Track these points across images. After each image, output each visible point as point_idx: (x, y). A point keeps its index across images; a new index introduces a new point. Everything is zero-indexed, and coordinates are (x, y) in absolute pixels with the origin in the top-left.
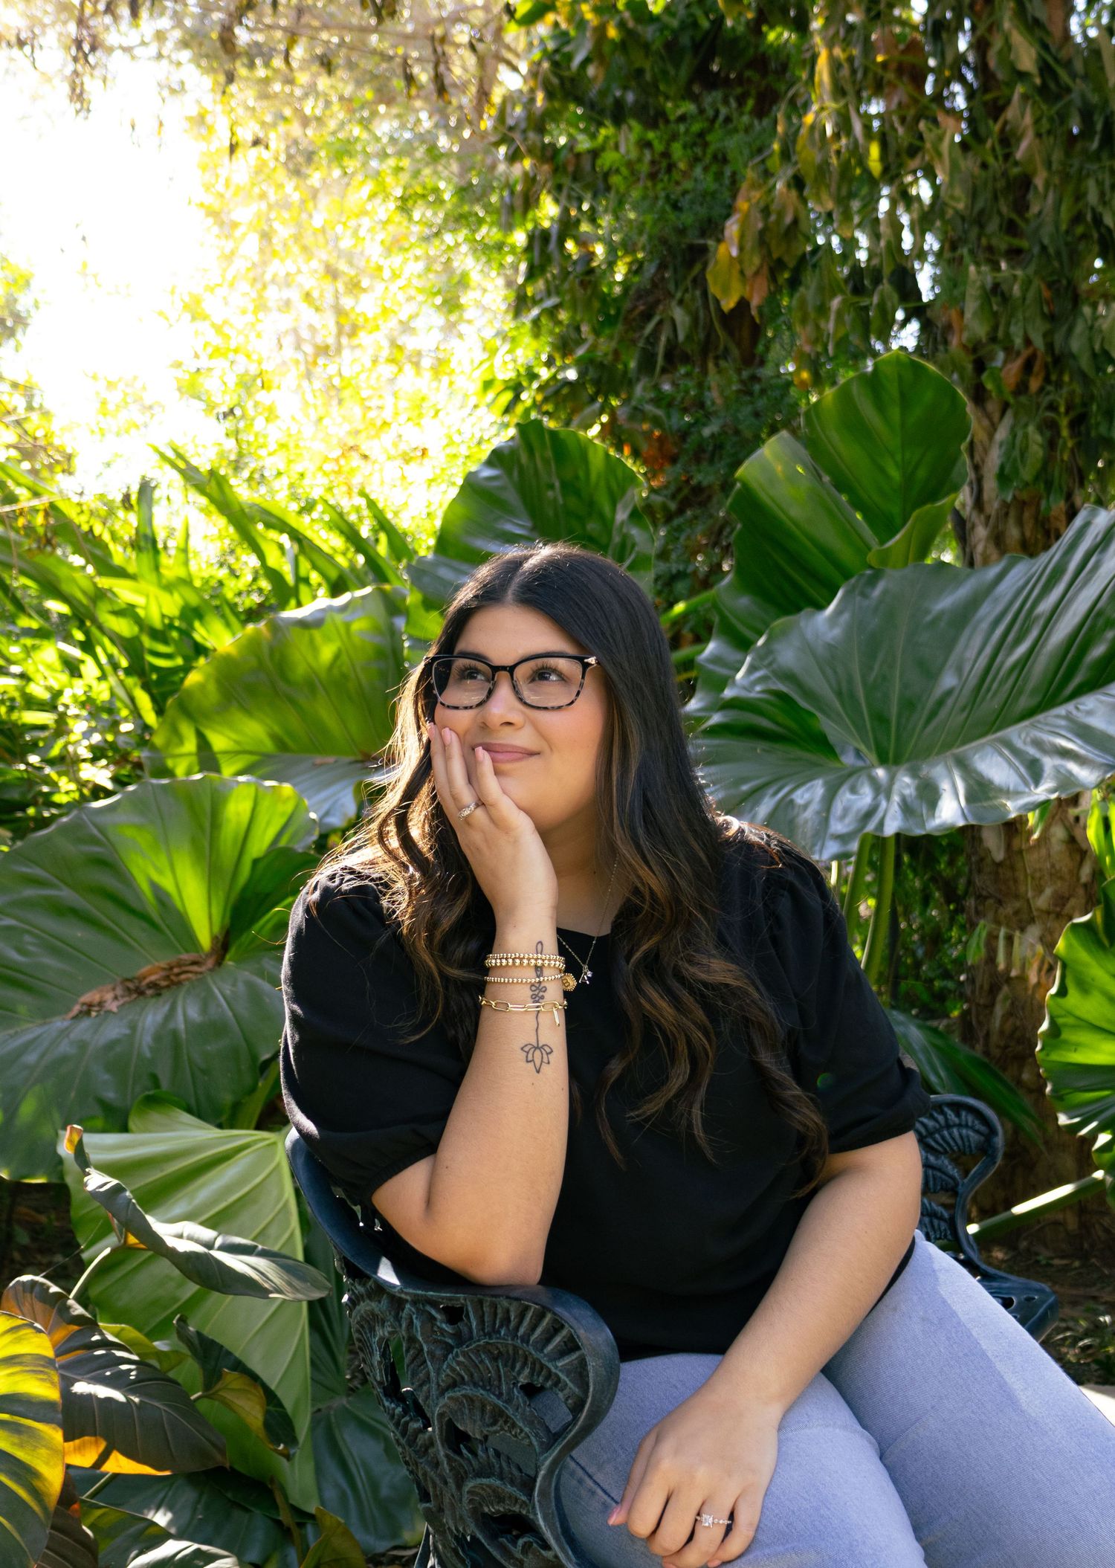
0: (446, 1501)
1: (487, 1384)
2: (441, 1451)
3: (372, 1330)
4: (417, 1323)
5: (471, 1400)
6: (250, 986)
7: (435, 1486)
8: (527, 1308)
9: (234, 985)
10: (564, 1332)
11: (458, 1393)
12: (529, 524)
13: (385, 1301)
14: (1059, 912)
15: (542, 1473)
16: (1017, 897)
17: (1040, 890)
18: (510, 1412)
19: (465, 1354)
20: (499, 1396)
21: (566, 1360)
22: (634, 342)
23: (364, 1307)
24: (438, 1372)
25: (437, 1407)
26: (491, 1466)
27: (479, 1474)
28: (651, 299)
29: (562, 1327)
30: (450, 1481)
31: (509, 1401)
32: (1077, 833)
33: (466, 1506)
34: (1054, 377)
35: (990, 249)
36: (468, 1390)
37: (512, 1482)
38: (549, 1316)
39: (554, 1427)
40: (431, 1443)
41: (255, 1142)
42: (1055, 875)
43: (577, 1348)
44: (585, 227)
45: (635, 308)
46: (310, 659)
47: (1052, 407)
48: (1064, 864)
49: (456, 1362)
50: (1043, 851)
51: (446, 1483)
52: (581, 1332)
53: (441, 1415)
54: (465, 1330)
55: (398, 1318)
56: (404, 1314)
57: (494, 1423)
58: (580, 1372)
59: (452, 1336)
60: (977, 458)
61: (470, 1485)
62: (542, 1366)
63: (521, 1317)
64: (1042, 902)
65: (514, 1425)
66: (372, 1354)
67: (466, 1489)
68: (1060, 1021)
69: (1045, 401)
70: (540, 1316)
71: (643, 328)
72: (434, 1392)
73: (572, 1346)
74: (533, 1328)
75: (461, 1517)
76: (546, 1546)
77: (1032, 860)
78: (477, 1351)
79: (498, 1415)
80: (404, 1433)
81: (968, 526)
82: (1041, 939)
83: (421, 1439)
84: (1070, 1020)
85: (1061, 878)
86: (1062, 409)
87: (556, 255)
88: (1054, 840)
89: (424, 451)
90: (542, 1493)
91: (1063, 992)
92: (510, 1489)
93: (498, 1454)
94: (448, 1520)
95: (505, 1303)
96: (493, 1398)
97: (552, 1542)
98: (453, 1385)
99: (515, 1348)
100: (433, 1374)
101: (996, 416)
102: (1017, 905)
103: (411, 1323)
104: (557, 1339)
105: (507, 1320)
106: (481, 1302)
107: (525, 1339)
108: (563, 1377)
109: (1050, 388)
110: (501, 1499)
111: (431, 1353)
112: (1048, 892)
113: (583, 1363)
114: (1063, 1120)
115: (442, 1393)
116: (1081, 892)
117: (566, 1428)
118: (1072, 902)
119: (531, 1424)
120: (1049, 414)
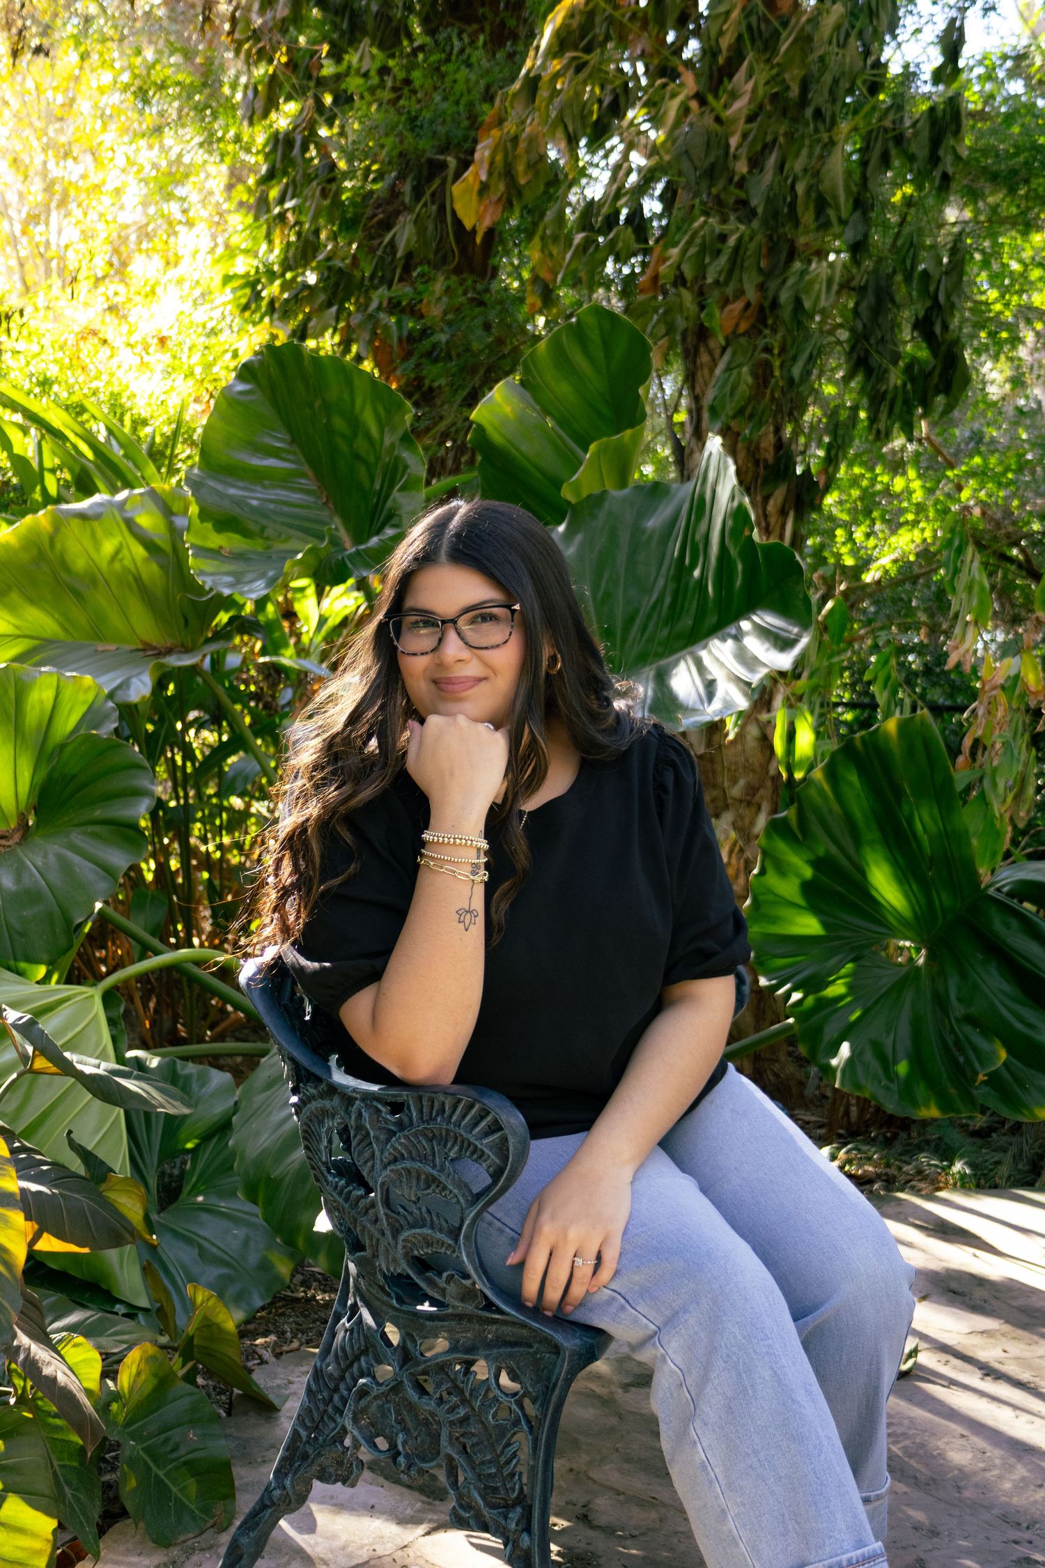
0: (381, 1248)
1: (423, 1159)
2: (382, 1211)
3: (321, 1122)
4: (365, 1114)
5: (408, 1171)
6: (60, 858)
7: (371, 1238)
8: (459, 1101)
9: (45, 857)
10: (489, 1118)
11: (399, 1166)
12: (288, 437)
13: (336, 1100)
14: (750, 801)
15: (467, 1222)
16: (714, 786)
17: (734, 781)
18: (443, 1178)
19: (406, 1137)
20: (434, 1167)
21: (490, 1139)
22: (372, 250)
23: (314, 1105)
24: (382, 1152)
25: (380, 1176)
26: (423, 1219)
27: (412, 1226)
28: (390, 209)
29: (488, 1113)
30: (388, 1233)
31: (442, 1170)
32: (768, 732)
33: (400, 1251)
34: (770, 322)
35: (719, 202)
36: (408, 1164)
37: (441, 1231)
38: (477, 1106)
39: (476, 1189)
40: (373, 1205)
41: (75, 995)
42: (748, 768)
43: (501, 1129)
44: (323, 132)
45: (375, 215)
46: (92, 551)
47: (767, 349)
48: (756, 758)
49: (399, 1143)
50: (739, 747)
51: (383, 1234)
52: (504, 1117)
53: (383, 1184)
54: (406, 1120)
55: (348, 1113)
56: (354, 1109)
57: (428, 1187)
58: (502, 1148)
59: (395, 1124)
60: (698, 390)
61: (405, 1234)
62: (470, 1144)
63: (455, 1108)
64: (736, 791)
65: (445, 1188)
66: (319, 1141)
67: (401, 1238)
68: (761, 898)
69: (761, 343)
70: (472, 1106)
71: (381, 236)
72: (378, 1166)
73: (496, 1127)
74: (464, 1116)
75: (395, 1260)
76: (466, 1276)
77: (729, 755)
78: (415, 1135)
79: (431, 1181)
80: (347, 1199)
81: (687, 451)
82: (734, 825)
83: (362, 1203)
84: (771, 897)
85: (753, 771)
86: (776, 351)
87: (299, 161)
88: (749, 737)
89: (162, 341)
90: (466, 1237)
91: (763, 872)
92: (439, 1236)
93: (429, 1212)
94: (382, 1263)
95: (441, 1097)
96: (428, 1169)
97: (472, 1273)
98: (395, 1160)
99: (448, 1131)
100: (377, 1153)
101: (717, 352)
102: (715, 793)
103: (360, 1115)
104: (483, 1124)
105: (443, 1111)
106: (420, 1098)
107: (458, 1124)
108: (487, 1151)
109: (767, 332)
110: (429, 1244)
111: (376, 1138)
112: (742, 782)
113: (504, 1140)
114: (763, 982)
115: (385, 1167)
116: (769, 783)
117: (488, 1189)
118: (762, 792)
119: (459, 1187)
120: (764, 356)
